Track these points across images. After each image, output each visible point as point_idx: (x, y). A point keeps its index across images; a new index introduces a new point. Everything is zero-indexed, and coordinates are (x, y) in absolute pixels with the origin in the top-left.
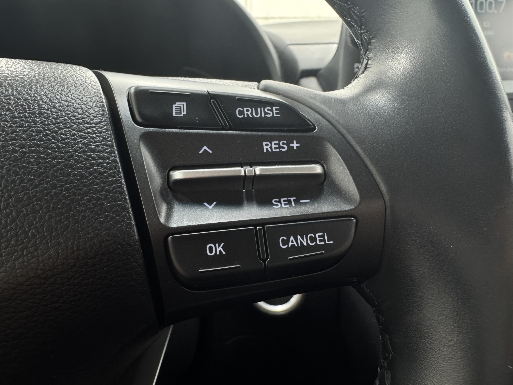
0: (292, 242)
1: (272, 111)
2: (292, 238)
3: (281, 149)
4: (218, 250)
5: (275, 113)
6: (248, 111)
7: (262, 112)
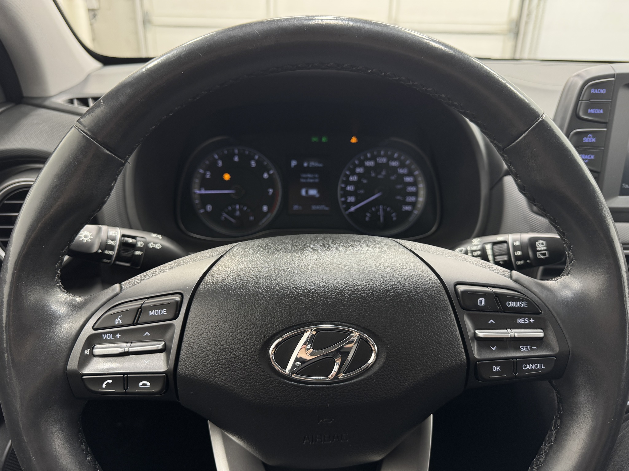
0: (528, 367)
1: (523, 303)
2: (528, 365)
3: (526, 322)
4: (497, 369)
5: (524, 305)
6: (512, 303)
7: (518, 304)
